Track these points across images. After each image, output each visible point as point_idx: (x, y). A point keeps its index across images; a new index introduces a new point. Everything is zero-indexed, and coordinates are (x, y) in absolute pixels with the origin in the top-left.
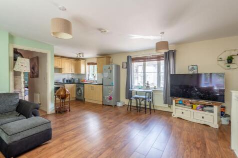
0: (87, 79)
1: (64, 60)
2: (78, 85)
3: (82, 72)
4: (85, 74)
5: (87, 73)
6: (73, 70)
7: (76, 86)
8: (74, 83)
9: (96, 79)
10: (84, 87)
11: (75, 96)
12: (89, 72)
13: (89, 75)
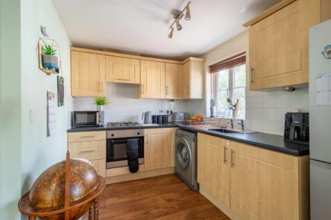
0: (208, 114)
1: (147, 63)
2: (180, 132)
3: (195, 93)
4: (203, 100)
5: (209, 97)
6: (171, 90)
7: (176, 135)
8: (173, 125)
9: (241, 115)
10: (196, 141)
11: (173, 165)
12: (215, 91)
13: (213, 103)
